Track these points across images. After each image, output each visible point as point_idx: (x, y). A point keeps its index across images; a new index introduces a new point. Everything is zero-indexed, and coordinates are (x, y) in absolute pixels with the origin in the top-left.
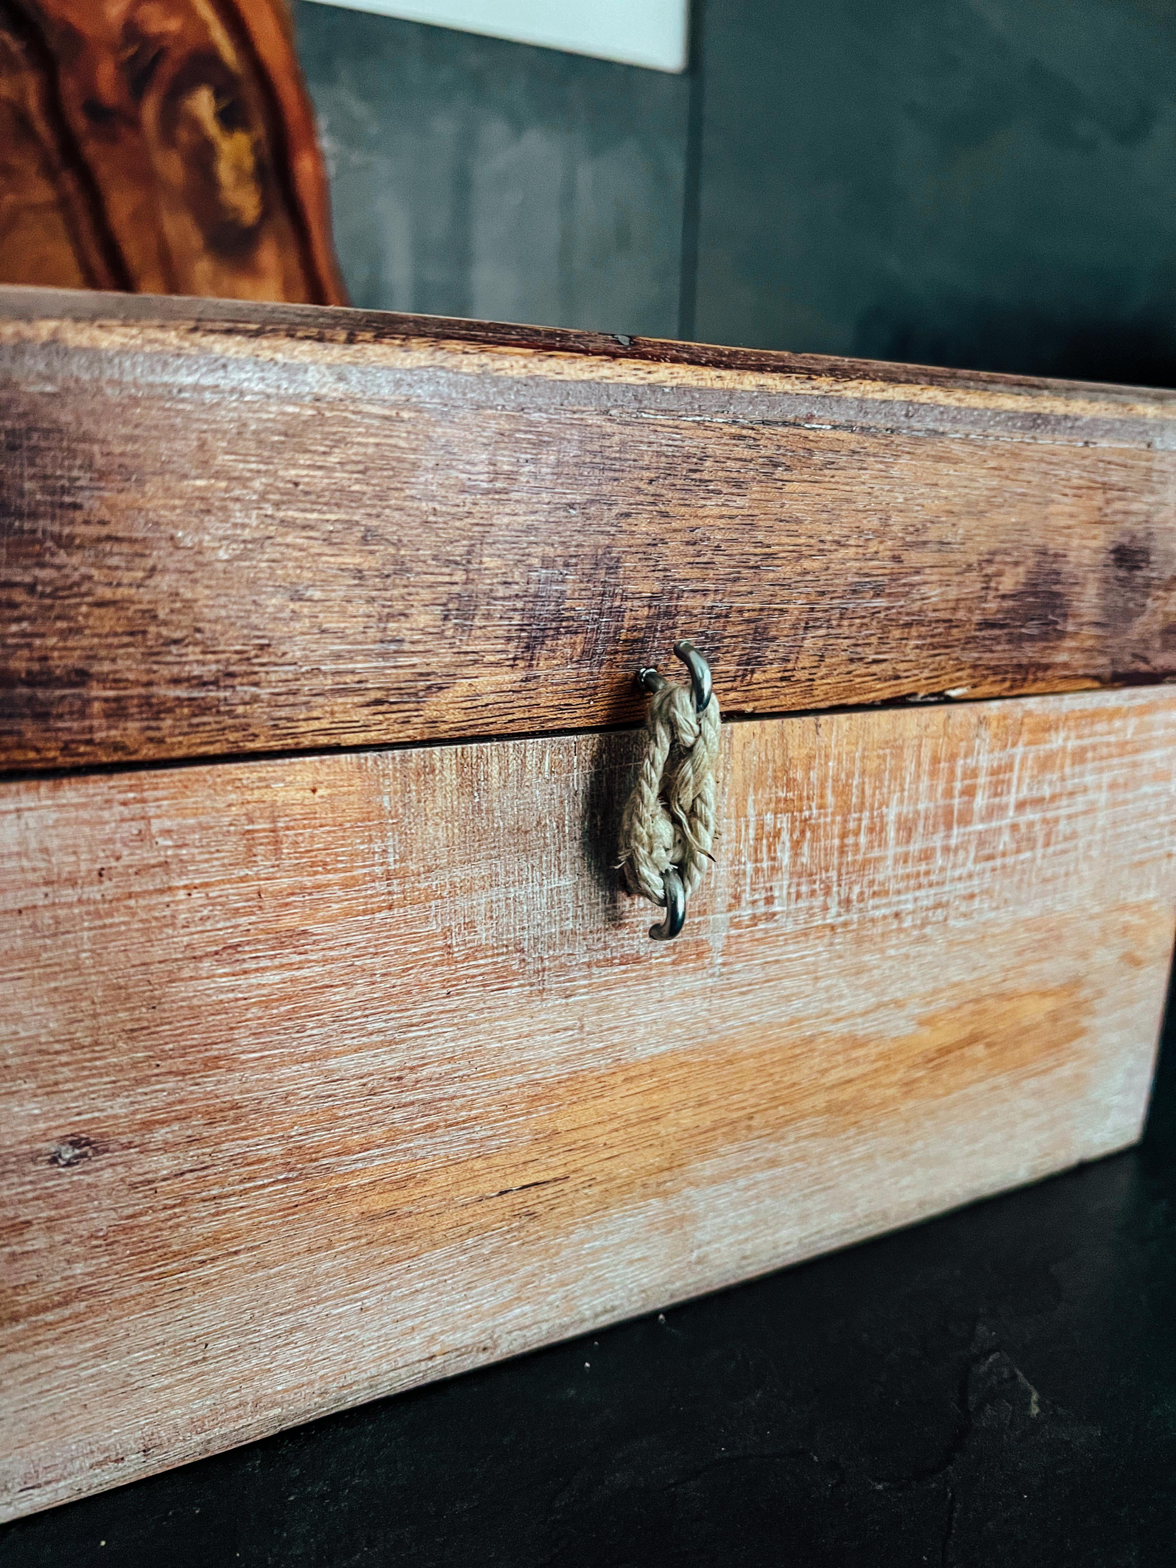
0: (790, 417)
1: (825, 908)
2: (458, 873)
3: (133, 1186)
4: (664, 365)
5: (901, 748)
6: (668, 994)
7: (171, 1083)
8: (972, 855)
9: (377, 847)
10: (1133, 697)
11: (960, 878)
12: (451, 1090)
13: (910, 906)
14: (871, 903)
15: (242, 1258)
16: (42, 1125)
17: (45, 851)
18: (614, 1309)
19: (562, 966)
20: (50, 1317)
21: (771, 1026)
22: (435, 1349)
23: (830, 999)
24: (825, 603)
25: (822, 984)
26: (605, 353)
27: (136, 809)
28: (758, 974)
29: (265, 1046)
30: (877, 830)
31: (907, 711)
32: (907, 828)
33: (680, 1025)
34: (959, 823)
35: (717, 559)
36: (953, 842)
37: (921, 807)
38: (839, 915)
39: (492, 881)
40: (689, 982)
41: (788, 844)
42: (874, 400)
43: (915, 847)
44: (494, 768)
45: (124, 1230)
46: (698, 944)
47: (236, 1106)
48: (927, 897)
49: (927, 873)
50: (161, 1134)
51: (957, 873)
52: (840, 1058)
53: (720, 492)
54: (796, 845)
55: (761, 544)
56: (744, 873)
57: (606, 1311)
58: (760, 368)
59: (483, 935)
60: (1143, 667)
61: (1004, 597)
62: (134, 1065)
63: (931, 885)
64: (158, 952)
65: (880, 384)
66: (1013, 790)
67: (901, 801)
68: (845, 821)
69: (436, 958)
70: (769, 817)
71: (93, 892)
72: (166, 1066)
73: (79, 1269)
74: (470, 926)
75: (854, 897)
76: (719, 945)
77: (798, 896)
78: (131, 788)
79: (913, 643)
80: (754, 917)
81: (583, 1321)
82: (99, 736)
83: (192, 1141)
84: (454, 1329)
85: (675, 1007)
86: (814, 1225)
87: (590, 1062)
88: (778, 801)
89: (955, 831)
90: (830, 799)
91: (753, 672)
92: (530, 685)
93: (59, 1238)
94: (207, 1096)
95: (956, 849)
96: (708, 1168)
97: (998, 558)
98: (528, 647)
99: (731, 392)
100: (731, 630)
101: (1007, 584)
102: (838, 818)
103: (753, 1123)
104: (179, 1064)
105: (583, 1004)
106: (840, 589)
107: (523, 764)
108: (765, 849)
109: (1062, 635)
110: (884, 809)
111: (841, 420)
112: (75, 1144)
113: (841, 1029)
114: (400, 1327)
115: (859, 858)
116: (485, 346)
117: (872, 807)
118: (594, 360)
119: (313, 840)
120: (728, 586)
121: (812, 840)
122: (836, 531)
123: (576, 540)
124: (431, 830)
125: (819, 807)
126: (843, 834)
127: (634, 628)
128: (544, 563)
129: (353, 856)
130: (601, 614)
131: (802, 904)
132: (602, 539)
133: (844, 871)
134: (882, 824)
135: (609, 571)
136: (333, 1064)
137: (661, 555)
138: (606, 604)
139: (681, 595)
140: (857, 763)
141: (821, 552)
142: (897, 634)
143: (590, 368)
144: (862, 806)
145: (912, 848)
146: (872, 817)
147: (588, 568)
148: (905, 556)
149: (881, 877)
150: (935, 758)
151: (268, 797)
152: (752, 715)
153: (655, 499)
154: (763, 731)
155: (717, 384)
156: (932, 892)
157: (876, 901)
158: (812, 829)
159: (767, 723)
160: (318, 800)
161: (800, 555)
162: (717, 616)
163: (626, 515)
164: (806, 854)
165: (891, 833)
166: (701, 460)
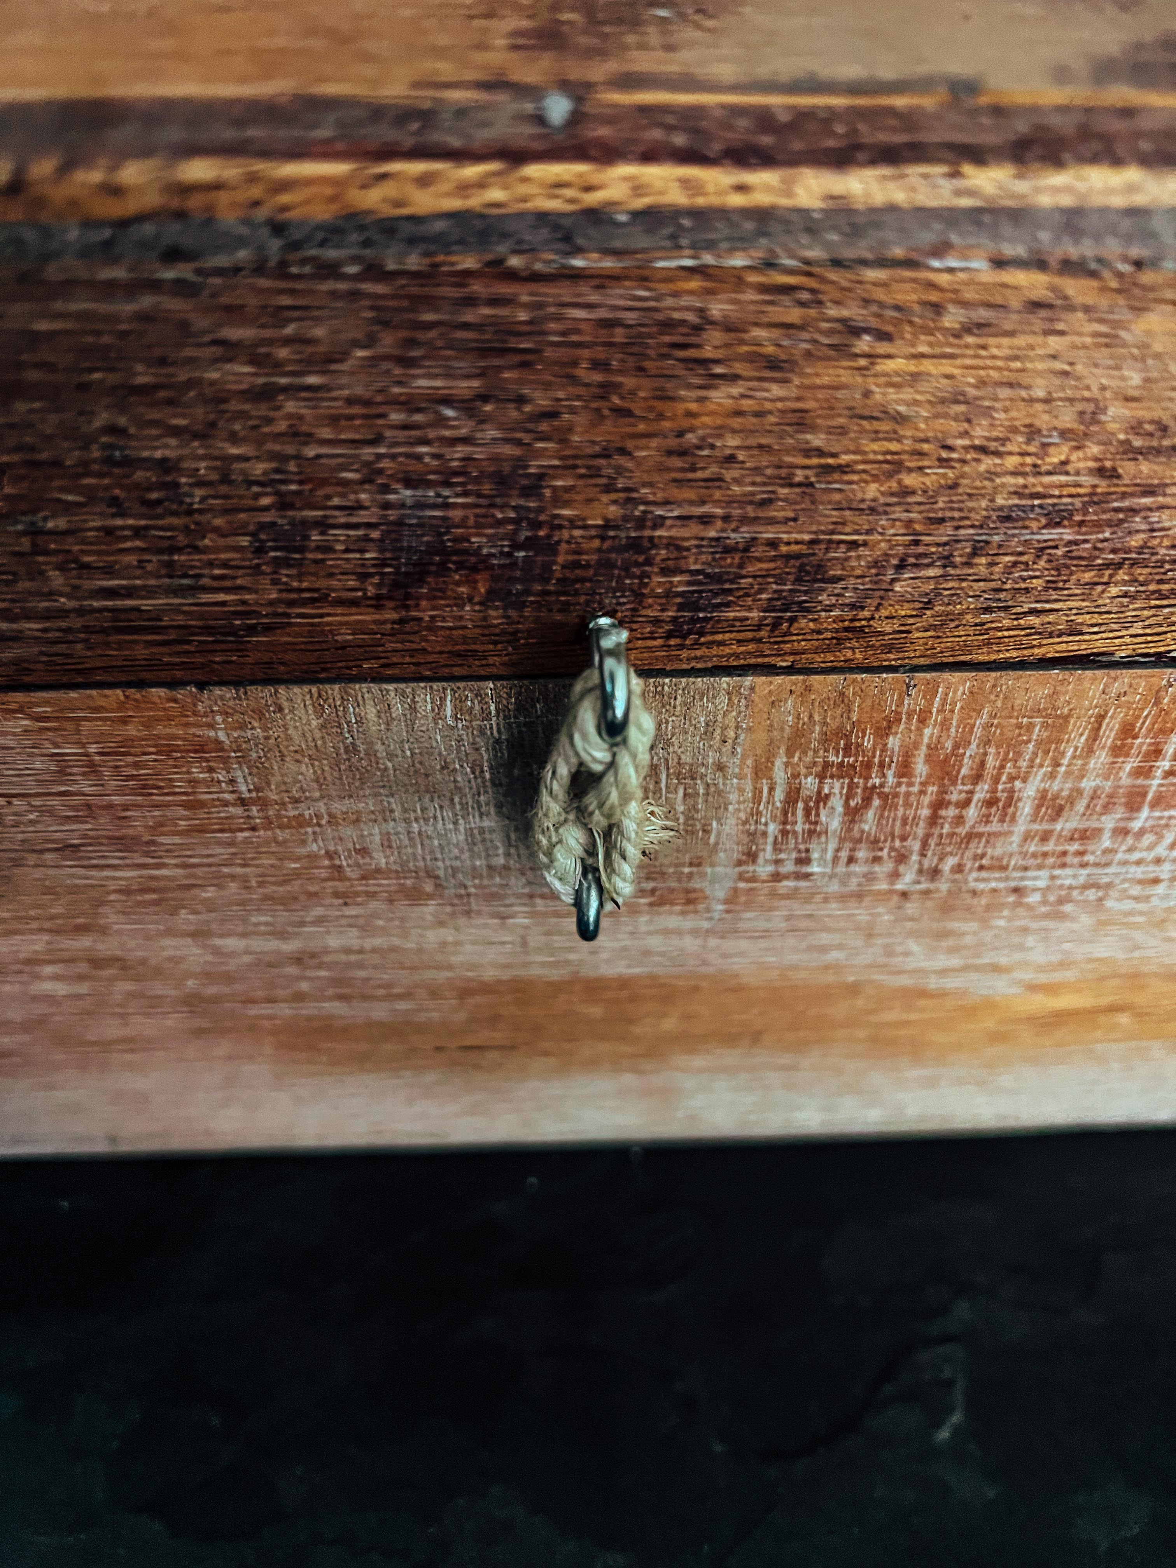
0: (898, 252)
1: (895, 875)
2: (338, 806)
5: (1066, 718)
8: (1169, 840)
9: (221, 775)
11: (1139, 862)
12: (362, 973)
13: (1042, 883)
14: (974, 875)
15: (160, 1054)
19: (494, 893)
21: (794, 969)
23: (889, 955)
24: (943, 534)
25: (878, 941)
26: (499, 155)
28: (779, 923)
30: (999, 804)
31: (1088, 674)
32: (1053, 806)
34: (1153, 806)
35: (729, 474)
36: (1136, 825)
37: (1087, 784)
38: (917, 883)
39: (386, 814)
40: (674, 921)
41: (840, 809)
43: (1066, 825)
44: (370, 712)
46: (688, 891)
47: (118, 959)
48: (1073, 877)
49: (1081, 853)
50: (47, 969)
51: (1135, 856)
52: (897, 1003)
53: (734, 378)
54: (853, 814)
55: (820, 452)
56: (765, 834)
58: (839, 161)
59: (380, 859)
63: (1083, 865)
67: (1051, 777)
68: (944, 792)
69: (324, 874)
70: (810, 782)
74: (364, 851)
75: (946, 867)
76: (722, 895)
77: (852, 860)
79: (1114, 590)
80: (776, 874)
86: (843, 1114)
88: (827, 765)
89: (1145, 812)
90: (921, 768)
91: (792, 620)
92: (408, 627)
95: (1142, 832)
96: (700, 1062)
98: (396, 585)
99: (764, 215)
100: (750, 569)
102: (933, 789)
103: (763, 1038)
105: (526, 926)
106: (976, 518)
107: (413, 709)
108: (800, 813)
110: (1018, 784)
113: (905, 980)
115: (962, 831)
116: (260, 166)
117: (996, 780)
118: (472, 171)
119: (137, 765)
120: (750, 511)
121: (883, 807)
122: (980, 432)
123: (461, 451)
124: (290, 765)
125: (900, 775)
126: (939, 804)
127: (576, 565)
128: (409, 482)
129: (193, 782)
130: (516, 546)
131: (856, 868)
132: (508, 450)
133: (932, 842)
134: (1010, 798)
135: (529, 491)
136: (218, 942)
137: (620, 470)
138: (524, 534)
139: (659, 522)
140: (978, 731)
141: (943, 462)
142: (1088, 576)
143: (464, 188)
144: (977, 778)
145: (1058, 827)
146: (994, 791)
147: (487, 488)
148: (1127, 469)
149: (998, 852)
150: (1128, 731)
151: (68, 725)
152: (790, 670)
153: (606, 389)
154: (808, 689)
155: (737, 200)
156: (1085, 872)
157: (984, 874)
158: (884, 797)
159: (815, 679)
160: (132, 730)
161: (898, 467)
162: (728, 550)
163: (551, 415)
164: (869, 822)
165: (1026, 809)
166: (697, 329)
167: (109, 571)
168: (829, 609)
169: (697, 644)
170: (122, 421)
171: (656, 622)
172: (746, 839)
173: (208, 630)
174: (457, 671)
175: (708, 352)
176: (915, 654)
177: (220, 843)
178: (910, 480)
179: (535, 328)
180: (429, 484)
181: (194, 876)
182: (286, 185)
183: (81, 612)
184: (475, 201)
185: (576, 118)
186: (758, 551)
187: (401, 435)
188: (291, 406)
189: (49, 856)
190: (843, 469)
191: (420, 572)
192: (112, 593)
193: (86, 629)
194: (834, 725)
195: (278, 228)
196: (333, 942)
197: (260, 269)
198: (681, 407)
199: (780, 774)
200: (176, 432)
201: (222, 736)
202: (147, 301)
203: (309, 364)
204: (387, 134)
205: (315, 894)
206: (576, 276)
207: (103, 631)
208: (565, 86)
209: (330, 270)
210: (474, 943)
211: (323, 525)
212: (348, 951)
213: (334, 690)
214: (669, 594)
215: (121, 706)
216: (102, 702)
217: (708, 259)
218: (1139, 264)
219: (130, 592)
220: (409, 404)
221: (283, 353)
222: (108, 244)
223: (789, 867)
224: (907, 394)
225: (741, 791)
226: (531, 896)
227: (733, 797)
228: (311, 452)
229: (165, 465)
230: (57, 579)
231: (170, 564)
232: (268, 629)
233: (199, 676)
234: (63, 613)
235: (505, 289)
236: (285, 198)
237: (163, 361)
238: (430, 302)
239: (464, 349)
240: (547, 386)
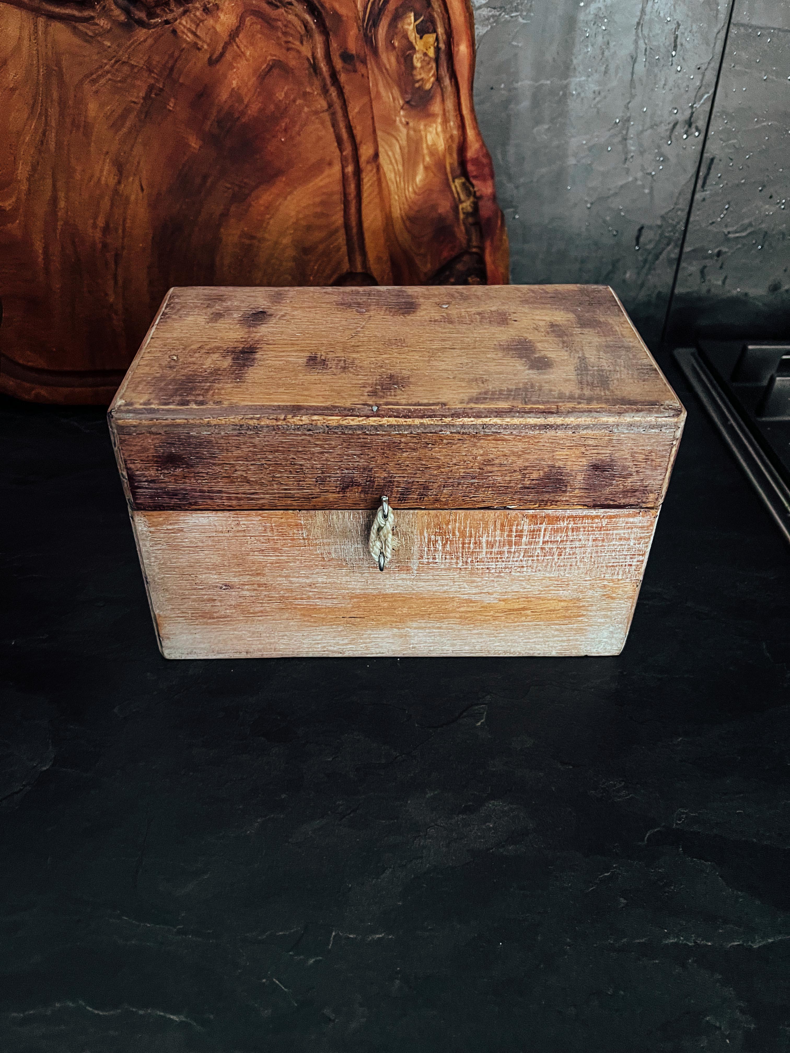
0: (433, 431)
1: (457, 563)
2: (325, 541)
3: (240, 597)
4: (385, 418)
5: (488, 521)
6: (397, 578)
7: (248, 577)
8: (522, 555)
9: (300, 532)
10: (606, 513)
11: (517, 561)
12: (326, 590)
13: (494, 567)
14: (476, 564)
15: (269, 617)
16: (218, 580)
17: (215, 525)
18: (383, 653)
19: (359, 566)
20: (222, 620)
21: (436, 592)
22: (325, 649)
23: (460, 588)
24: (451, 480)
25: (456, 583)
26: (365, 416)
27: (237, 519)
28: (431, 577)
29: (272, 573)
30: (478, 544)
31: (490, 511)
32: (490, 545)
33: (402, 586)
34: (515, 545)
35: (408, 468)
36: (513, 550)
37: (497, 539)
38: (462, 565)
39: (336, 543)
40: (404, 576)
41: (441, 544)
42: (468, 425)
43: (495, 550)
44: (335, 517)
45: (239, 605)
46: (407, 567)
47: (265, 584)
48: (501, 565)
49: (502, 558)
50: (246, 587)
51: (515, 559)
52: (465, 605)
53: (407, 451)
54: (444, 545)
55: (424, 465)
56: (424, 550)
57: (380, 653)
58: (422, 417)
59: (333, 556)
60: (611, 503)
61: (533, 480)
62: (239, 572)
63: (503, 562)
64: (243, 549)
65: (472, 419)
66: (542, 537)
67: (488, 536)
68: (463, 540)
69: (319, 559)
70: (433, 537)
71: (227, 535)
72: (247, 573)
73: (228, 611)
74: (330, 553)
75: (469, 561)
76: (416, 568)
77: (446, 559)
78: (235, 514)
79: (490, 492)
80: (428, 562)
81: (372, 654)
82: (225, 504)
83: (254, 590)
84: (331, 646)
85: (400, 582)
86: (457, 648)
87: (370, 591)
88: (436, 532)
89: (514, 547)
90: (457, 533)
91: (424, 498)
92: (345, 498)
93: (223, 604)
94: (258, 581)
95: (514, 552)
96: (415, 625)
97: (529, 468)
98: (343, 489)
99: (410, 426)
100: (414, 487)
101: (535, 475)
102: (461, 539)
103: (431, 616)
104: (250, 573)
105: (368, 577)
106: (457, 477)
107: (344, 516)
108: (432, 545)
109: (565, 492)
110: (481, 538)
111: (455, 431)
112: (226, 586)
113: (466, 597)
114: (314, 642)
115: (471, 550)
116: (326, 417)
117: (475, 537)
118: (361, 419)
119: (282, 529)
120: (412, 476)
121: (450, 544)
122: (454, 461)
123: (358, 463)
124: (316, 530)
125: (453, 535)
126: (463, 543)
127: (379, 485)
128: (347, 469)
129: (294, 534)
130: (367, 481)
131: (447, 561)
132: (366, 463)
133: (464, 554)
134: (480, 542)
135: (369, 471)
136: (291, 579)
137: (387, 467)
138: (369, 479)
139: (395, 477)
140: (468, 525)
141: (448, 467)
142: (483, 489)
143: (359, 421)
144: (471, 536)
145: (493, 550)
146: (475, 540)
147: (361, 470)
148: (485, 468)
149: (481, 557)
150: (502, 525)
151: (270, 519)
152: (425, 509)
153: (384, 453)
154: (429, 513)
155: (405, 423)
156: (504, 563)
157: (479, 563)
158: (451, 541)
159: (430, 511)
160: (283, 520)
161: (440, 467)
162: (409, 483)
163: (374, 457)
164: (448, 548)
165: (484, 545)
166: (400, 443)
167: (286, 485)
168: (431, 495)
169: (404, 503)
170: (295, 457)
171: (395, 497)
172: (419, 552)
173: (304, 498)
174: (354, 508)
175: (402, 447)
176: (450, 506)
177: (297, 550)
178: (442, 470)
179: (371, 443)
180: (351, 469)
181: (289, 559)
182: (330, 420)
183: (278, 493)
184: (361, 423)
185: (378, 410)
186: (415, 483)
187: (346, 461)
188: (326, 455)
189: (256, 553)
190: (429, 468)
191: (347, 487)
192: (286, 489)
193: (279, 497)
194: (436, 522)
195: (327, 427)
196: (320, 580)
197: (324, 433)
198: (397, 457)
199: (426, 535)
200: (305, 459)
201: (302, 522)
202: (303, 437)
203: (331, 448)
204: (346, 412)
205: (317, 565)
206: (378, 435)
207: (282, 497)
208: (376, 405)
209: (336, 433)
210: (354, 581)
211: (330, 477)
212: (323, 583)
213: (327, 512)
214: (398, 492)
215: (282, 514)
216: (278, 513)
217: (401, 432)
218: (477, 433)
219: (289, 490)
220: (348, 455)
221: (326, 446)
222: (298, 428)
223: (431, 560)
224: (439, 454)
225: (417, 538)
226: (369, 567)
227: (416, 540)
228: (329, 463)
229: (301, 465)
230: (275, 486)
231: (299, 484)
232: (316, 498)
233: (300, 508)
234: (275, 493)
235: (366, 437)
236: (329, 422)
237: (304, 447)
238: (353, 438)
239: (358, 446)
240: (373, 453)
